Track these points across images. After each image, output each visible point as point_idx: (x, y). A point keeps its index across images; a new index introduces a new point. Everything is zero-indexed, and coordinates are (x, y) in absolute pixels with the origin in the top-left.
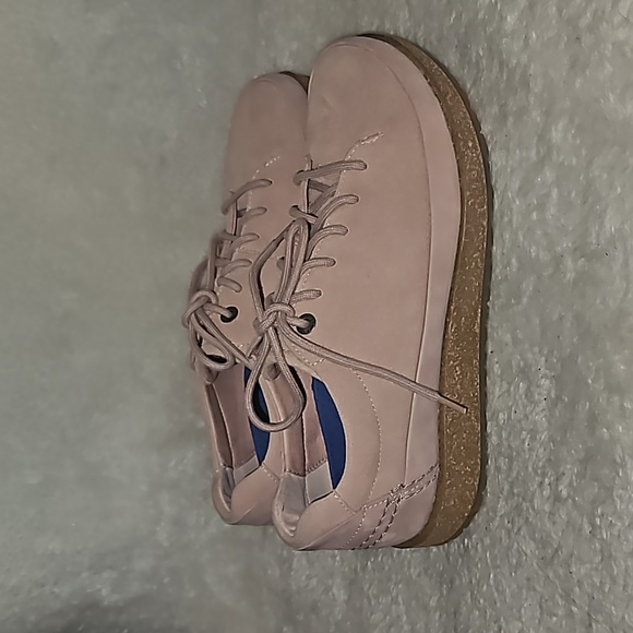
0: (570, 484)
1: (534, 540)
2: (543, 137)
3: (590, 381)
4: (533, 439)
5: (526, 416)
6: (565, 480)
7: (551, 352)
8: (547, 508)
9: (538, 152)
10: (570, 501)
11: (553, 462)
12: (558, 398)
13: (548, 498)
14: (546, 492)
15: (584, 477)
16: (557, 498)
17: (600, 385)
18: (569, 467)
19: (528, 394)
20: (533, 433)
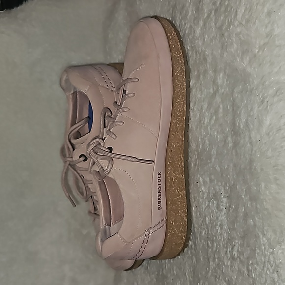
0: (238, 250)
1: (225, 281)
2: (214, 82)
3: (243, 196)
4: (221, 229)
5: (217, 218)
6: (236, 249)
7: (225, 184)
8: (229, 264)
9: (213, 89)
10: (238, 259)
11: (230, 240)
12: (230, 206)
13: (230, 258)
14: (229, 256)
15: (244, 246)
16: (233, 258)
17: (247, 198)
18: (237, 241)
19: (218, 206)
20: (221, 226)
